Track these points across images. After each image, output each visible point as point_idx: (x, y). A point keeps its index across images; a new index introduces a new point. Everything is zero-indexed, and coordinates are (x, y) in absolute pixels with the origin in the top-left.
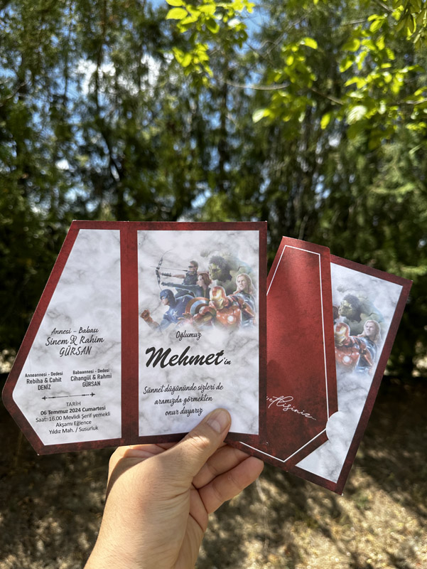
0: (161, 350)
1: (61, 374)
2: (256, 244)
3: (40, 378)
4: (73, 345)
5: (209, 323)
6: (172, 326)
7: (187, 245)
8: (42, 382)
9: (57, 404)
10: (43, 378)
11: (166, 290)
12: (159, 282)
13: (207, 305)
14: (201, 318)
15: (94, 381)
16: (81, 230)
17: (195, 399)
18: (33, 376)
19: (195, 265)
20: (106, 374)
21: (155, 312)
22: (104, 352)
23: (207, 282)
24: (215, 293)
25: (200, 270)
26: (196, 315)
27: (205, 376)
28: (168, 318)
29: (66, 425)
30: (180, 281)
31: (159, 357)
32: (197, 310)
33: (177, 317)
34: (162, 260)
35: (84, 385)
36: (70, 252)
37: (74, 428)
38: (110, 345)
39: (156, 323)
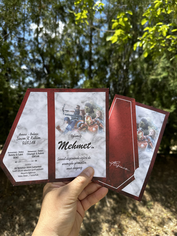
0: (65, 142)
1: (23, 152)
2: (104, 98)
3: (14, 154)
4: (28, 140)
5: (85, 131)
6: (69, 132)
7: (75, 98)
8: (15, 155)
9: (22, 165)
10: (15, 154)
11: (67, 117)
12: (64, 114)
13: (84, 123)
14: (81, 129)
15: (37, 155)
16: (31, 92)
17: (79, 163)
18: (11, 153)
19: (79, 107)
20: (42, 152)
21: (62, 126)
22: (41, 143)
23: (84, 114)
24: (87, 118)
25: (81, 109)
26: (79, 128)
27: (83, 153)
28: (67, 129)
29: (25, 173)
30: (73, 114)
31: (64, 145)
32: (80, 126)
33: (71, 129)
34: (65, 105)
35: (33, 157)
36: (26, 101)
37: (28, 175)
38: (43, 140)
39: (62, 131)
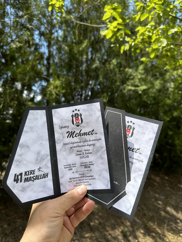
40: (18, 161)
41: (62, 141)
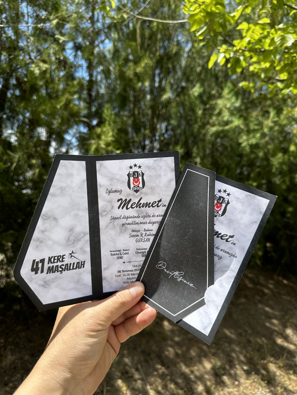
40: (38, 240)
41: (109, 213)
